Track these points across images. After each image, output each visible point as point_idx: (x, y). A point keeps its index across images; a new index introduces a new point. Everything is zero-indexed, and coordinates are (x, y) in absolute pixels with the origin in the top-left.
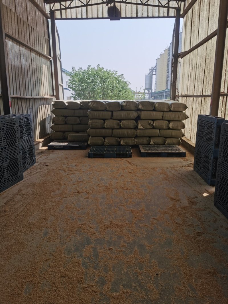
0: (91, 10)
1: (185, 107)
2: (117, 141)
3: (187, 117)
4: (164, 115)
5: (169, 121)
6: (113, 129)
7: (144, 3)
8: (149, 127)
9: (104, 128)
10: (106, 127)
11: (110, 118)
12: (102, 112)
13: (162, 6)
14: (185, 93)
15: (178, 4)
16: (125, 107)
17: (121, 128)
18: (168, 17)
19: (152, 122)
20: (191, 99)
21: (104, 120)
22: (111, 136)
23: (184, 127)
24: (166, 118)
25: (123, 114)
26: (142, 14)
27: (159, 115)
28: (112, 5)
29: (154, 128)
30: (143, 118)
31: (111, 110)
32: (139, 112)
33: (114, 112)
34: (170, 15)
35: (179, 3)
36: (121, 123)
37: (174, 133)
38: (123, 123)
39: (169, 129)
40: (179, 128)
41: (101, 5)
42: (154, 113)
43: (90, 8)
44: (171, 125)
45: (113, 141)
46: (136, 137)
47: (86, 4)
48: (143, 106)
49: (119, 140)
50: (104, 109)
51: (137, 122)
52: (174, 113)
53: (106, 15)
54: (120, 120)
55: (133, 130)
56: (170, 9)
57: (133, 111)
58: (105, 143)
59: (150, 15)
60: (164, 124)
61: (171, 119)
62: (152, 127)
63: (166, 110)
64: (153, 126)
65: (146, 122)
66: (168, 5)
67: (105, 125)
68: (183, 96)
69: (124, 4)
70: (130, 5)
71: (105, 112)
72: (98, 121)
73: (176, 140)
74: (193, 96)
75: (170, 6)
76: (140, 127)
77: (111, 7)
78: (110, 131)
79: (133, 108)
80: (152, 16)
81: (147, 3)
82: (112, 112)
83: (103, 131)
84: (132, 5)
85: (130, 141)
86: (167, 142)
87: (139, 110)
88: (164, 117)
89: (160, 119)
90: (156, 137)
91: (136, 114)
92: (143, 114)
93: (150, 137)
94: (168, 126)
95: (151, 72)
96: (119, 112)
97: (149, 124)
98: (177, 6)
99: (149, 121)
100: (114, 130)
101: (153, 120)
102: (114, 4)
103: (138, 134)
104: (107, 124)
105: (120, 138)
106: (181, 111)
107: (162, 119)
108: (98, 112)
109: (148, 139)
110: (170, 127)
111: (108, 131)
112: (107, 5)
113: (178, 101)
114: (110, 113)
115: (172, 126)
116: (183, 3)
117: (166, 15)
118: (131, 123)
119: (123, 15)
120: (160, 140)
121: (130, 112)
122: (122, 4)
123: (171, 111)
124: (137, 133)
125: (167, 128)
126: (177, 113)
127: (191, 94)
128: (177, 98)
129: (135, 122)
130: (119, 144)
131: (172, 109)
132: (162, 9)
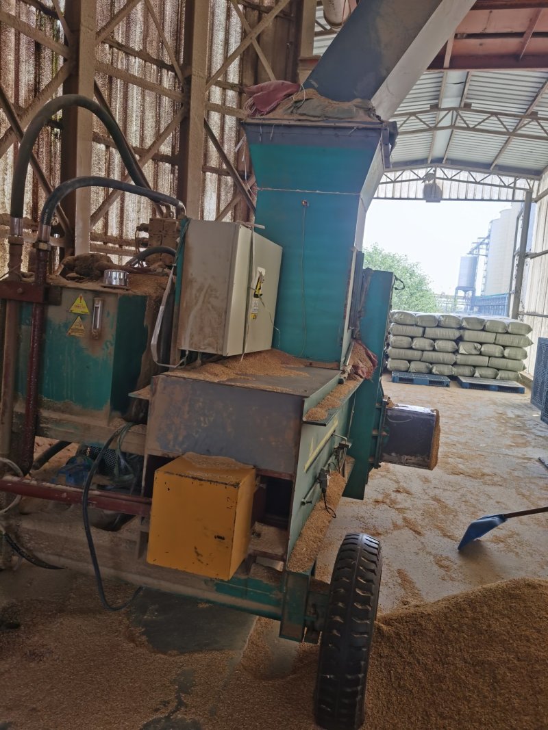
0: (399, 187)
1: (529, 329)
2: (427, 368)
3: (530, 343)
4: (497, 338)
5: (504, 347)
6: (423, 351)
7: (478, 181)
8: (474, 352)
9: (411, 348)
10: (414, 347)
11: (420, 336)
12: (410, 327)
13: (505, 186)
14: (532, 310)
15: (529, 185)
16: (442, 323)
17: (434, 350)
18: (513, 200)
19: (479, 346)
20: (540, 318)
21: (412, 338)
22: (420, 361)
23: (525, 356)
24: (500, 343)
25: (439, 332)
26: (475, 195)
27: (489, 337)
28: (431, 182)
29: (481, 354)
30: (468, 340)
31: (424, 325)
32: (461, 331)
33: (427, 329)
34: (516, 198)
35: (532, 182)
36: (435, 344)
37: (510, 364)
38: (439, 344)
39: (503, 357)
40: (519, 357)
41: (415, 182)
42: (484, 334)
43: (398, 185)
44: (507, 352)
45: (422, 366)
46: (455, 364)
47: (393, 179)
48: (468, 323)
49: (431, 366)
50: (414, 323)
51: (457, 344)
52: (512, 336)
53: (420, 195)
54: (434, 340)
55: (451, 355)
56: (517, 191)
57: (454, 330)
58: (411, 369)
59: (486, 197)
60: (496, 350)
61: (508, 344)
62: (479, 353)
63: (500, 331)
64: (481, 352)
65: (471, 345)
66: (515, 185)
67: (414, 344)
68: (529, 314)
69: (449, 182)
70: (457, 183)
71: (415, 328)
72: (404, 338)
73: (513, 373)
74: (543, 316)
75: (518, 186)
76: (462, 350)
77: (429, 184)
78: (420, 353)
79: (454, 325)
80: (488, 198)
81: (482, 182)
82: (425, 328)
83: (410, 352)
84: (460, 183)
85: (447, 370)
86: (499, 376)
87: (461, 328)
88: (497, 340)
89: (490, 342)
90: (484, 367)
91: (457, 334)
92: (468, 335)
93: (475, 367)
94: (503, 353)
95: (476, 248)
96: (434, 329)
97: (475, 348)
98: (527, 187)
99: (476, 345)
100: (425, 352)
101: (481, 344)
102: (434, 181)
103: (458, 362)
104: (417, 343)
105: (431, 363)
106: (523, 333)
107: (494, 344)
108: (405, 327)
109: (472, 368)
110: (506, 355)
111: (416, 352)
112: (424, 181)
113: (522, 320)
114: (421, 330)
115: (509, 354)
116: (537, 183)
117: (510, 198)
118: (450, 345)
119: (446, 196)
120: (490, 372)
121: (449, 329)
122: (445, 181)
123: (507, 333)
124: (457, 359)
125: (501, 356)
126: (516, 336)
127: (540, 313)
128: (521, 316)
129: (454, 343)
130: (430, 372)
131: (510, 330)
132: (504, 190)
